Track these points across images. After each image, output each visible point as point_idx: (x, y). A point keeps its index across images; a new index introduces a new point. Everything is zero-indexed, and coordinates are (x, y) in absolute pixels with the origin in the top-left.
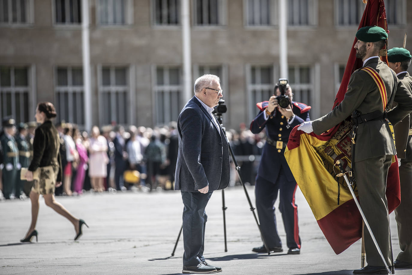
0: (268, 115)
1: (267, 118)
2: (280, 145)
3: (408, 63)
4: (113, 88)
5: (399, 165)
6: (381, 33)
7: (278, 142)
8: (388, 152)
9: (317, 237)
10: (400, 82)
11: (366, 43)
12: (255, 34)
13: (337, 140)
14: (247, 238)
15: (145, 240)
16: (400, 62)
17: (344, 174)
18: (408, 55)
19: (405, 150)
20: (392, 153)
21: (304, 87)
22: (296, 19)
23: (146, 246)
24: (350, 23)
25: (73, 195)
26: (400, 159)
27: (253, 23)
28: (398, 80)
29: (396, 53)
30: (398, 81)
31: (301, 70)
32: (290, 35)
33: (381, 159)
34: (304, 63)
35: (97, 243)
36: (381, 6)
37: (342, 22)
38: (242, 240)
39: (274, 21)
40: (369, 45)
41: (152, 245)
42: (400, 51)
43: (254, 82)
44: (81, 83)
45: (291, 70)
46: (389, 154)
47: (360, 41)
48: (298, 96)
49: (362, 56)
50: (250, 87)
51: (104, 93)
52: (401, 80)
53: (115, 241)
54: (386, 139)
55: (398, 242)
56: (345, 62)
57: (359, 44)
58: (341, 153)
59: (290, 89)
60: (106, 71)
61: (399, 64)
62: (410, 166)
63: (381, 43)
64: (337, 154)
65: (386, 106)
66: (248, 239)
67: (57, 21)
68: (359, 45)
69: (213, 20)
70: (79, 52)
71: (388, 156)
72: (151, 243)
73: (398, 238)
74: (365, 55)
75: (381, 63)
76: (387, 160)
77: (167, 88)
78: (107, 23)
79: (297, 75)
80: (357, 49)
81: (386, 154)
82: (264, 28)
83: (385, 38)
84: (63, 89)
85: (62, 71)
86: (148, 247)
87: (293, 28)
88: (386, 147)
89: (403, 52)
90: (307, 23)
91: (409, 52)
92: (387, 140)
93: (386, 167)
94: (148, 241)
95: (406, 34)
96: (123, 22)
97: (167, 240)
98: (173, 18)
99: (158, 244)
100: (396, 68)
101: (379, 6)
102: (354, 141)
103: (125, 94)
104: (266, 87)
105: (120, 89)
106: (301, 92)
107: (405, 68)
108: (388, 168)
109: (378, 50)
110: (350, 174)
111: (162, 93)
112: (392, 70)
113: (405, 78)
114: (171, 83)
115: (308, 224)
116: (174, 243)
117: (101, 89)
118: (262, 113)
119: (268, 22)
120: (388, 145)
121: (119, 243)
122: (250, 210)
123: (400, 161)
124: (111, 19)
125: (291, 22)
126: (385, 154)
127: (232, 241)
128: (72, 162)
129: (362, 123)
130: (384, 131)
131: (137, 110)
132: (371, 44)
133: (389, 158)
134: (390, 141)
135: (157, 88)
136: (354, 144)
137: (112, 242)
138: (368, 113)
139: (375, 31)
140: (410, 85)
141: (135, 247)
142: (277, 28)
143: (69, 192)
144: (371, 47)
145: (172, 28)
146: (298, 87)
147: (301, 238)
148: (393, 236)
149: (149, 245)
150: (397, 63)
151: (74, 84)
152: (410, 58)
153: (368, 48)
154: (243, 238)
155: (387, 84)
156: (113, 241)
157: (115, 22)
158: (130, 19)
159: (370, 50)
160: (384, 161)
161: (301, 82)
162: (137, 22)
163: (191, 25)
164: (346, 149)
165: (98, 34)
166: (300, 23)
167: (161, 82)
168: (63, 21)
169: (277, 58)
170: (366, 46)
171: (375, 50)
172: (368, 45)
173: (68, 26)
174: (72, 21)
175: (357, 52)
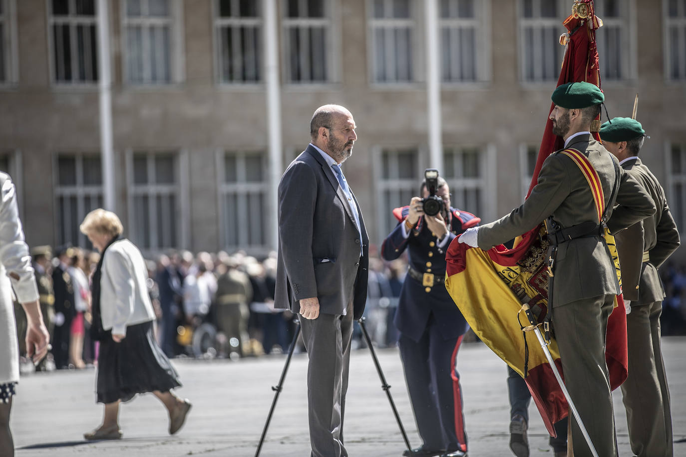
0: (408, 229)
1: (407, 233)
2: (428, 280)
3: (639, 142)
4: (152, 189)
5: (628, 311)
6: (593, 93)
7: (426, 276)
8: (607, 289)
9: (494, 433)
10: (626, 174)
11: (569, 110)
12: (387, 97)
13: (531, 272)
14: (377, 436)
15: (208, 442)
16: (626, 142)
17: (536, 327)
18: (638, 129)
19: (638, 287)
20: (615, 292)
21: (470, 183)
22: (455, 71)
23: (209, 451)
24: (544, 77)
25: (86, 368)
26: (630, 301)
27: (383, 78)
28: (623, 171)
29: (619, 126)
30: (621, 173)
31: (465, 155)
32: (446, 98)
33: (598, 302)
34: (469, 145)
35: (127, 447)
36: (591, 49)
37: (531, 77)
38: (370, 439)
39: (418, 75)
40: (574, 114)
41: (219, 450)
42: (625, 124)
43: (386, 175)
44: (99, 180)
45: (448, 156)
46: (611, 293)
47: (560, 108)
48: (460, 199)
49: (562, 131)
50: (381, 185)
51: (136, 198)
52: (627, 171)
53: (158, 444)
54: (604, 268)
55: (628, 440)
56: (538, 141)
57: (557, 112)
58: (536, 293)
59: (446, 187)
60: (140, 160)
61: (625, 144)
62: (646, 313)
63: (593, 109)
64: (531, 296)
65: (603, 215)
66: (380, 438)
67: (57, 78)
68: (558, 114)
69: (317, 74)
70: (94, 129)
71: (608, 296)
72: (218, 446)
73: (628, 434)
74: (567, 130)
75: (594, 143)
76: (606, 304)
77: (242, 187)
78: (141, 80)
79: (458, 164)
80: (554, 120)
81: (606, 293)
82: (403, 86)
83: (600, 101)
84: (67, 191)
85: (66, 162)
86: (212, 454)
87: (450, 87)
88: (605, 281)
89: (630, 124)
90: (473, 77)
91: (639, 125)
92: (607, 269)
93: (605, 314)
94: (213, 442)
95: (638, 96)
96: (168, 78)
97: (244, 442)
98: (251, 72)
99: (230, 448)
100: (620, 151)
101: (588, 49)
102: (550, 271)
103: (172, 198)
104: (406, 184)
105: (164, 189)
106: (466, 192)
107: (634, 150)
108: (609, 316)
109: (589, 122)
110: (546, 327)
111: (235, 196)
112: (611, 154)
113: (634, 167)
114: (249, 179)
115: (479, 411)
116: (256, 446)
117: (132, 190)
118: (399, 226)
119: (409, 77)
120: (607, 279)
121: (163, 446)
122: (382, 389)
123: (629, 305)
124: (147, 74)
125: (447, 77)
126: (603, 293)
127: (353, 442)
128: (84, 312)
129: (564, 242)
130: (600, 255)
131: (192, 224)
132: (577, 111)
133: (609, 299)
134: (610, 271)
135: (225, 188)
136: (551, 278)
137: (152, 445)
138: (573, 226)
139: (583, 90)
140: (642, 179)
141: (190, 454)
142: (424, 86)
143: (80, 363)
144: (578, 116)
145: (249, 88)
146: (461, 183)
147: (469, 435)
148: (619, 431)
149: (213, 450)
150: (620, 143)
151: (87, 182)
152: (641, 135)
153: (572, 118)
154: (372, 436)
155: (603, 178)
156: (153, 443)
157: (154, 78)
158: (179, 74)
159: (575, 121)
160: (602, 304)
161: (465, 175)
162: (191, 80)
163: (281, 82)
164: (545, 288)
165: (125, 99)
166: (462, 78)
167: (231, 177)
168: (68, 77)
169: (424, 137)
170: (569, 115)
171: (584, 121)
172: (572, 114)
173: (76, 87)
174: (82, 78)
175: (555, 125)
